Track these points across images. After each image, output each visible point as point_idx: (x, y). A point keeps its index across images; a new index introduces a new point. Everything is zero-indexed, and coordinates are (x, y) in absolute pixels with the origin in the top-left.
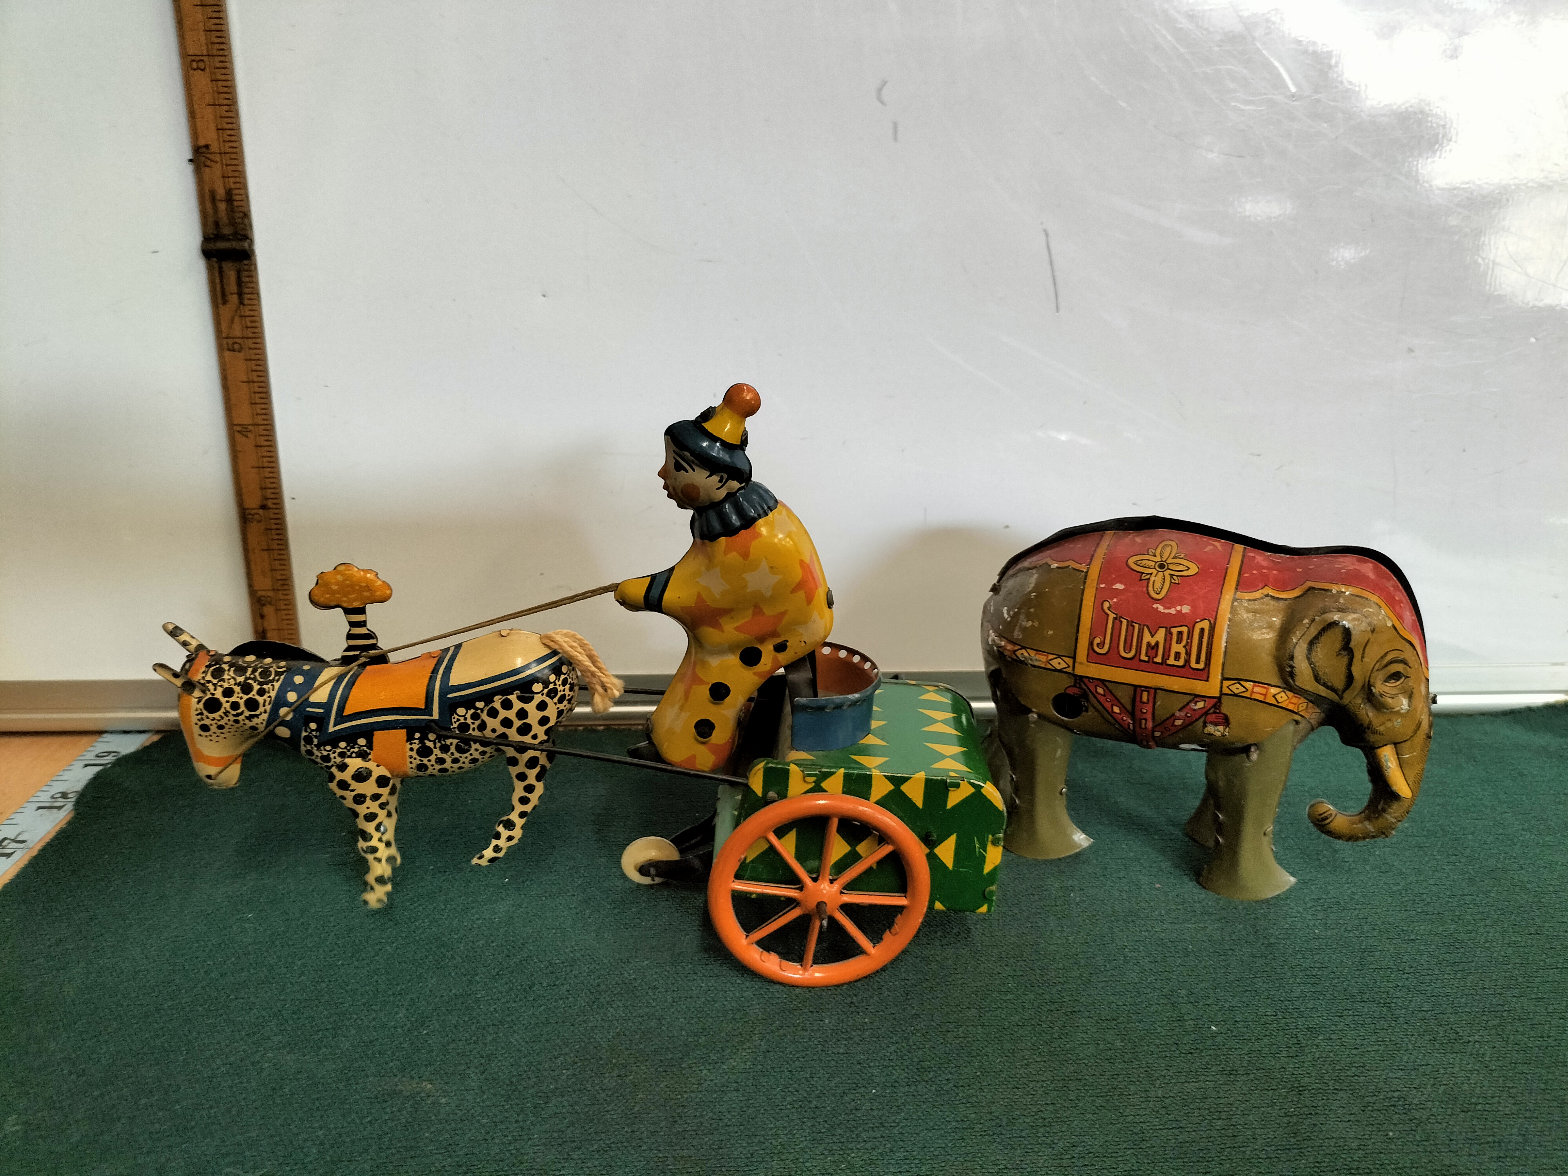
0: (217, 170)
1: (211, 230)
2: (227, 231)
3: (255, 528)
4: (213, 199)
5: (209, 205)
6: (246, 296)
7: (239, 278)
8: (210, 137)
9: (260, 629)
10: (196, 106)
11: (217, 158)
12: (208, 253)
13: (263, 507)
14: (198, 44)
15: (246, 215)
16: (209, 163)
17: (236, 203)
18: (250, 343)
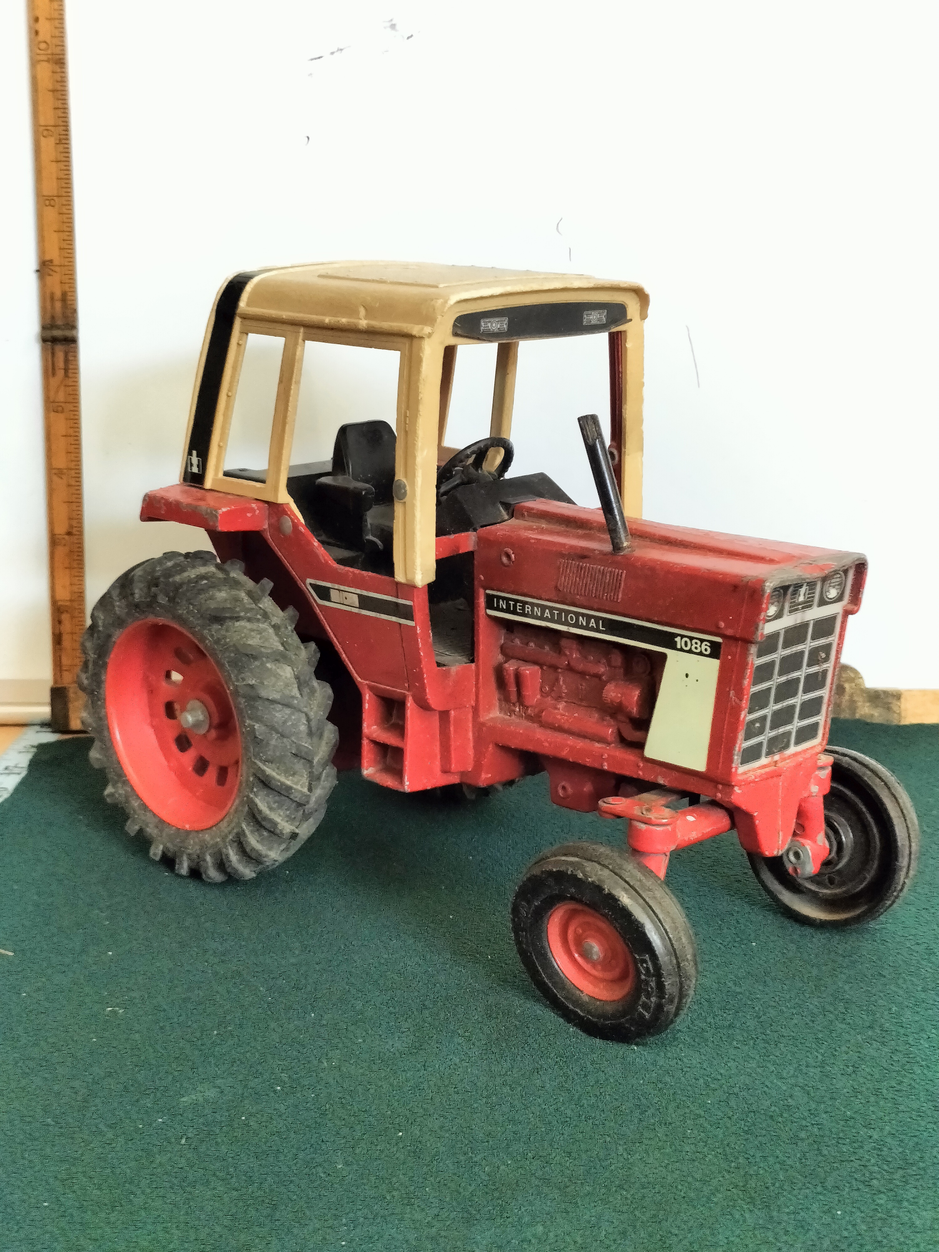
0: (56, 276)
1: (48, 321)
2: (59, 322)
3: (61, 551)
4: (52, 299)
5: (47, 303)
6: (70, 371)
7: (65, 355)
8: (53, 254)
9: (57, 632)
10: (44, 232)
11: (58, 269)
12: (44, 340)
13: (69, 533)
14: (51, 188)
15: (75, 311)
16: (51, 273)
17: (69, 302)
18: (70, 407)
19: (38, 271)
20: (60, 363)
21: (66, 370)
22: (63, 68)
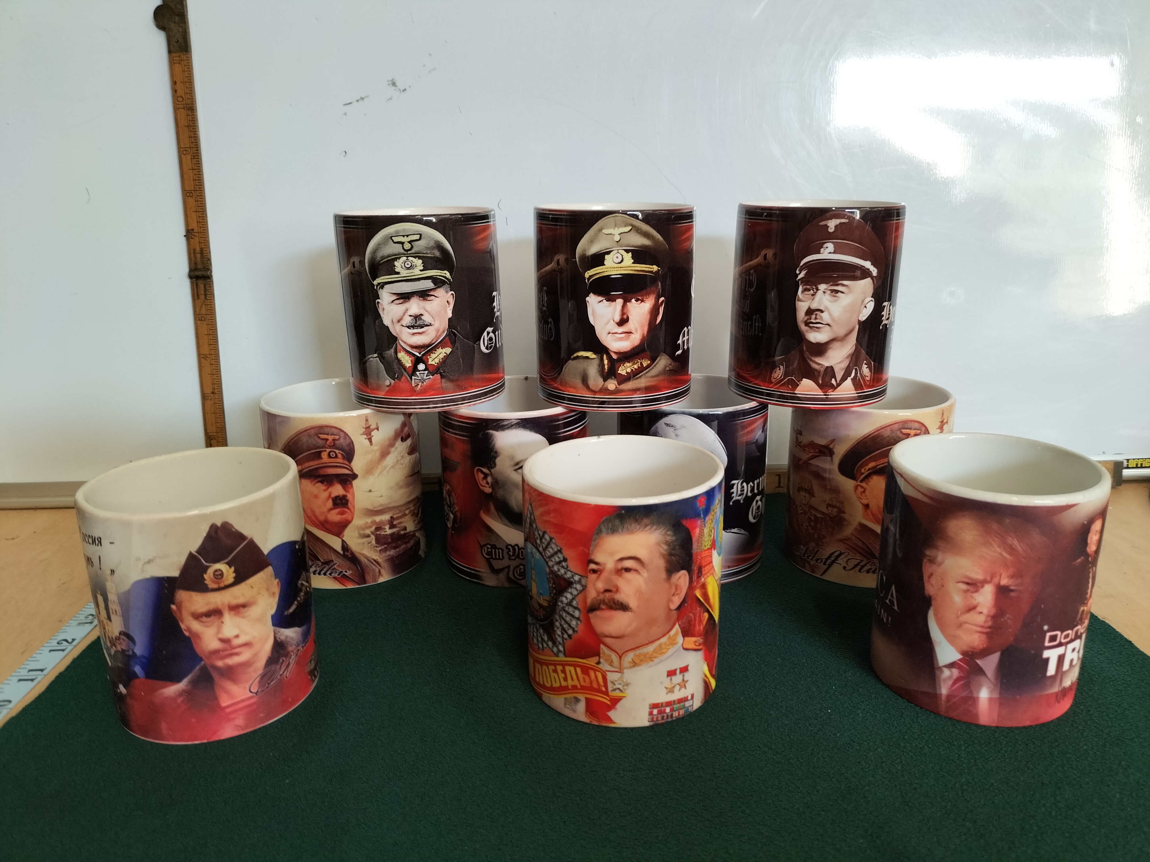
0: (197, 239)
1: (193, 267)
2: (200, 267)
3: (209, 403)
4: (195, 253)
5: (192, 255)
6: (208, 296)
7: (205, 287)
8: (194, 226)
10: (188, 212)
11: (197, 235)
12: (191, 277)
13: (213, 393)
14: (190, 187)
15: (209, 260)
16: (193, 237)
17: (205, 254)
18: (209, 317)
19: (185, 236)
20: (202, 291)
21: (205, 295)
22: (194, 112)
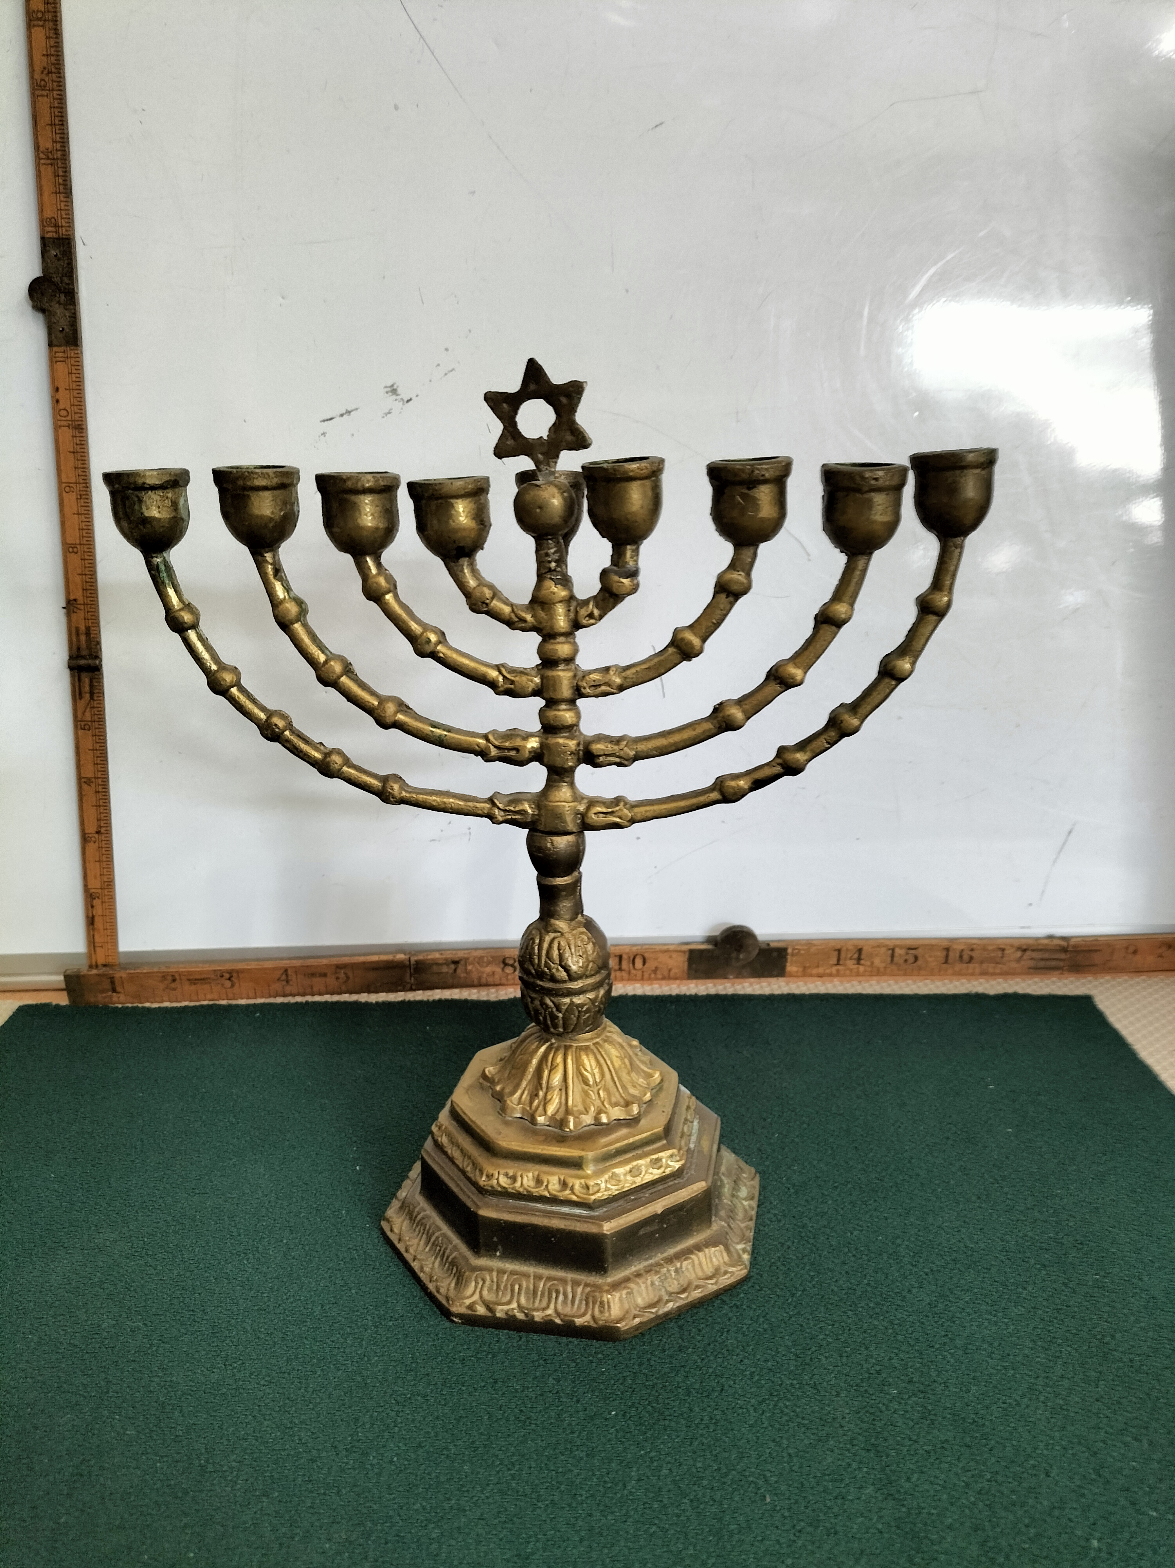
0: (81, 614)
1: (75, 653)
2: (84, 653)
3: (91, 847)
4: (78, 634)
5: (74, 637)
6: (96, 695)
7: (91, 683)
8: (78, 595)
9: (90, 915)
10: (70, 575)
11: (82, 607)
12: (71, 668)
13: (98, 832)
14: (74, 537)
15: (98, 643)
16: (76, 610)
17: (92, 636)
18: (96, 725)
19: (64, 608)
20: (87, 688)
21: (92, 694)
22: (83, 433)
